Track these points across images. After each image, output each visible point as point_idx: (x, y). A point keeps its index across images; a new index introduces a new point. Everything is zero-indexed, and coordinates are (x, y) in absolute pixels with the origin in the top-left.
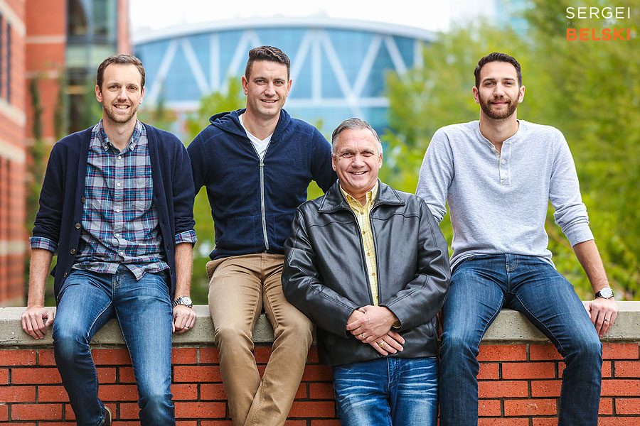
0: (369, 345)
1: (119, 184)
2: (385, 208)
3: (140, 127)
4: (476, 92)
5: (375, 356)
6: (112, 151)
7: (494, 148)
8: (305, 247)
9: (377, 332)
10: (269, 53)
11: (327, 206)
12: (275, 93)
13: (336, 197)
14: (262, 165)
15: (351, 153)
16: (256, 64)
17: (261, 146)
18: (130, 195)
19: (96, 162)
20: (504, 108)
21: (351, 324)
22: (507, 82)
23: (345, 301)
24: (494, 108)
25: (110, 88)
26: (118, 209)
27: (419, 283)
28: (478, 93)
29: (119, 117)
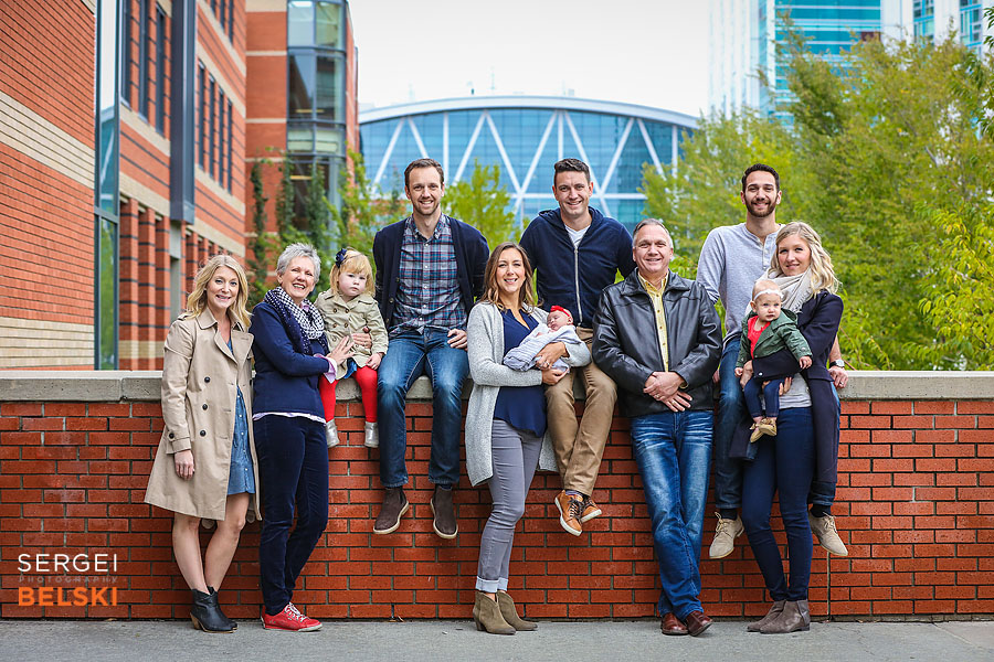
0: (662, 403)
1: (426, 267)
2: (674, 292)
3: (443, 220)
4: (742, 196)
5: (665, 409)
6: (421, 239)
7: (759, 241)
8: (610, 323)
9: (668, 393)
11: (628, 290)
12: (577, 196)
13: (635, 283)
14: (576, 252)
15: (647, 244)
17: (576, 236)
18: (436, 276)
19: (409, 249)
20: (764, 208)
21: (649, 388)
22: (767, 188)
23: (643, 368)
24: (756, 208)
25: (415, 188)
26: (425, 286)
27: (699, 351)
28: (745, 196)
29: (425, 211)
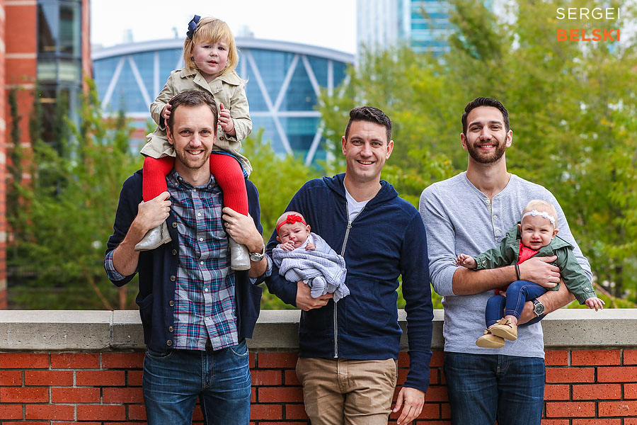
4: (464, 139)
10: (367, 112)
12: (371, 154)
14: (349, 227)
16: (355, 124)
20: (491, 151)
25: (181, 133)
28: (466, 139)
29: (192, 163)
